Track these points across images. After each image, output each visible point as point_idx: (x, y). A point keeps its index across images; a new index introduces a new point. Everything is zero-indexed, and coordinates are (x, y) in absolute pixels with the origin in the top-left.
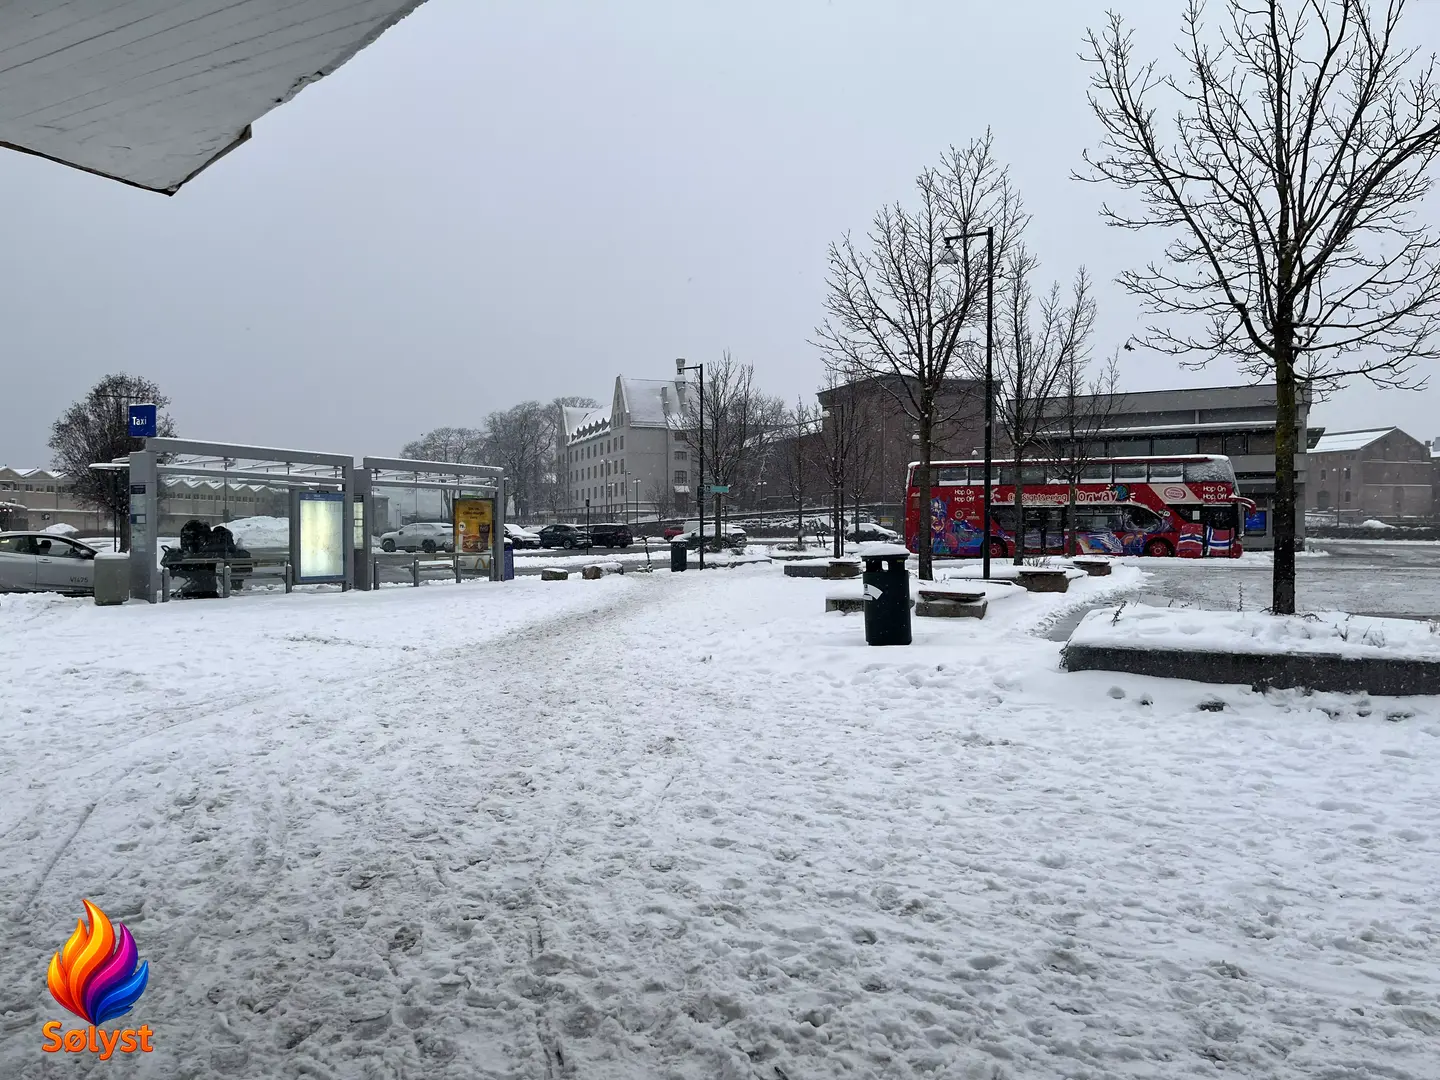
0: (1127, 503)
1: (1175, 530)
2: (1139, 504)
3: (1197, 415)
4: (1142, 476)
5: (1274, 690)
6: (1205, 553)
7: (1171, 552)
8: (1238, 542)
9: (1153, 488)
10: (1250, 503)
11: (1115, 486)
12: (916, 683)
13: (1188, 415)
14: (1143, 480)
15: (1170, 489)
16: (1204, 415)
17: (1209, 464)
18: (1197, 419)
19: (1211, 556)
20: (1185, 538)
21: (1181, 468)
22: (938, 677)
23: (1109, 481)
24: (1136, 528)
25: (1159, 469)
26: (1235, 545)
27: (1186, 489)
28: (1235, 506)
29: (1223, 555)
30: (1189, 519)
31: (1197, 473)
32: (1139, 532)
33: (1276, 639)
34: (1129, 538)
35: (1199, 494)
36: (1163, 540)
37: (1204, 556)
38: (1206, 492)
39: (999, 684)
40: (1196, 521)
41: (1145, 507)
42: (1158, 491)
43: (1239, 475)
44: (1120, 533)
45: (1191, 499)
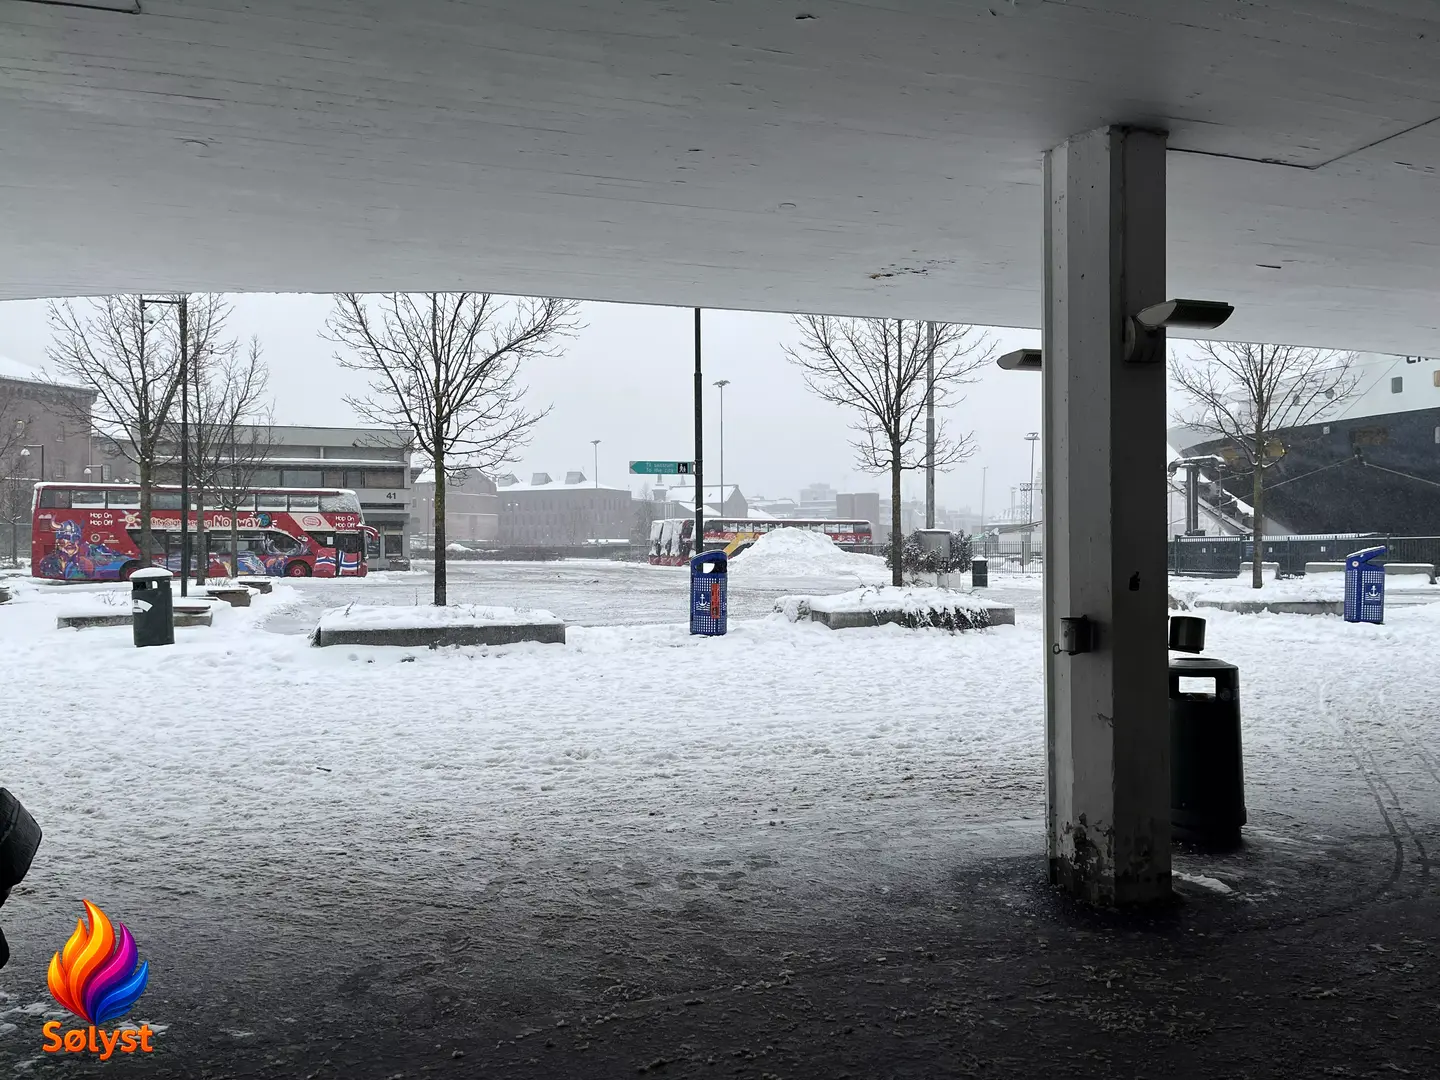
0: (269, 529)
1: (312, 554)
2: (280, 531)
3: (322, 450)
4: (284, 505)
5: (440, 647)
6: (338, 571)
7: (309, 573)
8: (364, 564)
9: (293, 516)
10: (373, 531)
11: (258, 514)
12: (213, 664)
13: (314, 450)
14: (284, 509)
15: (307, 518)
16: (329, 451)
17: (340, 497)
18: (322, 455)
19: (342, 576)
20: (320, 562)
21: (316, 499)
22: (229, 658)
23: (252, 508)
24: (278, 552)
25: (298, 499)
26: (362, 566)
27: (320, 516)
28: (362, 533)
29: (352, 574)
30: (324, 544)
31: (330, 504)
32: (280, 555)
33: (440, 619)
34: (272, 560)
35: (332, 522)
36: (303, 563)
37: (337, 575)
38: (338, 522)
39: (276, 659)
40: (330, 546)
41: (286, 533)
42: (297, 518)
43: (363, 506)
44: (264, 555)
45: (326, 527)
